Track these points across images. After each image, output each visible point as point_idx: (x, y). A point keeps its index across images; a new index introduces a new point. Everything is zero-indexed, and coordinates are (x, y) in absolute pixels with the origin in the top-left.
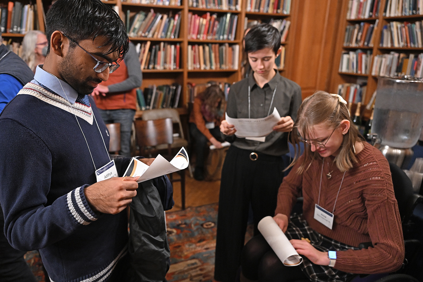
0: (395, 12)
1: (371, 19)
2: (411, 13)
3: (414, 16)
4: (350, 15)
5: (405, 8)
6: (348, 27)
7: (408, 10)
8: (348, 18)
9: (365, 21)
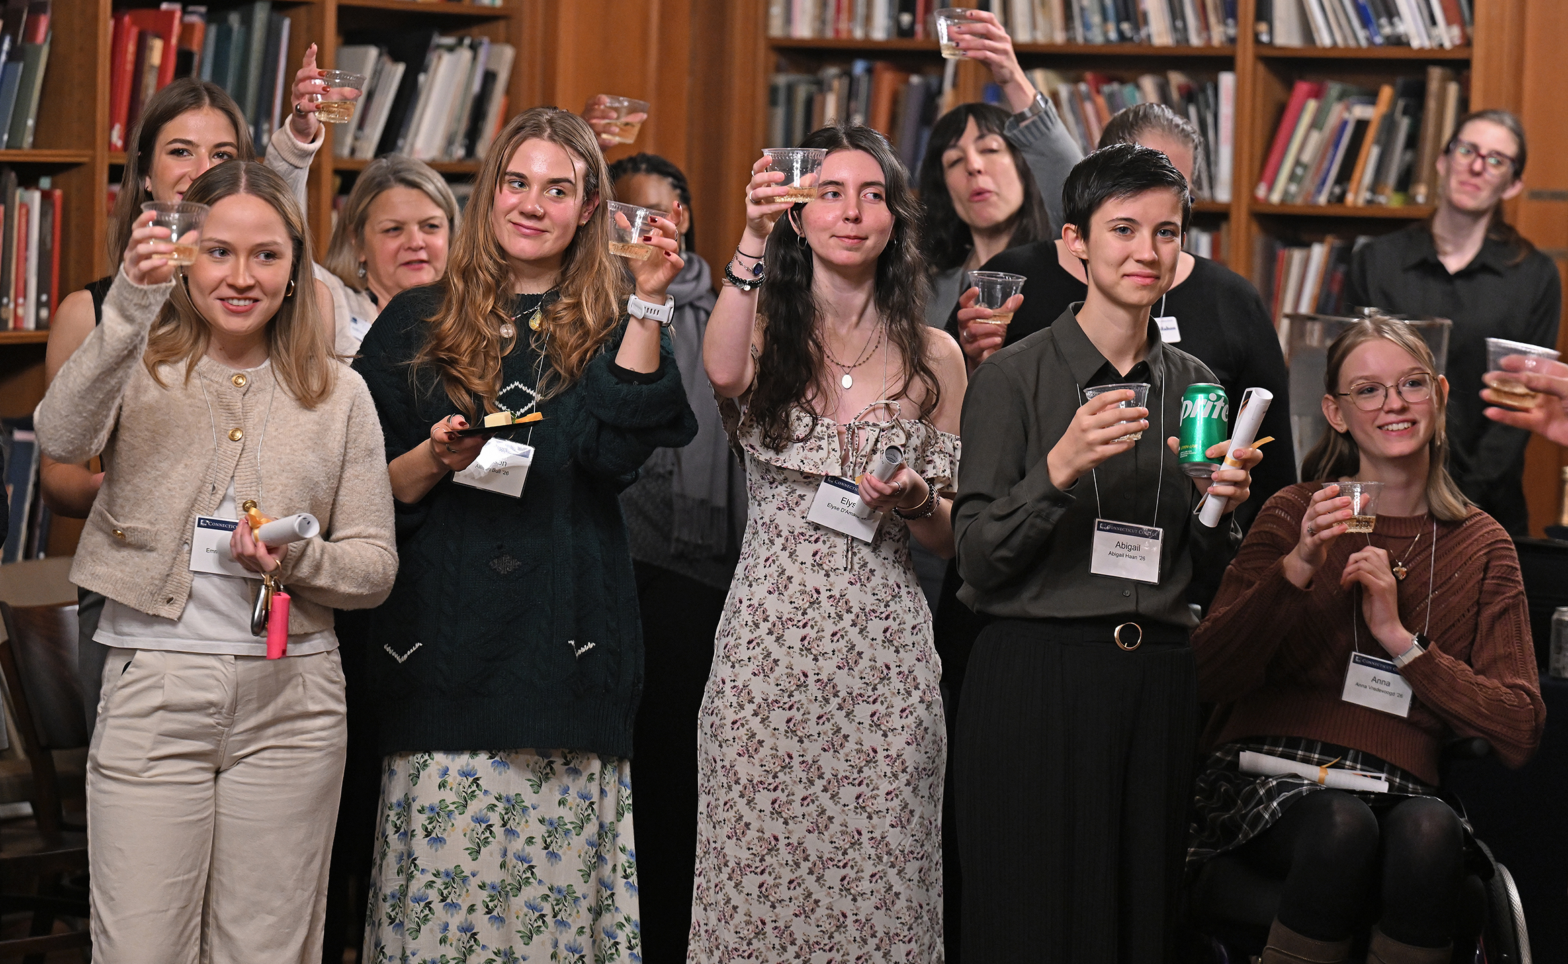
0: (1034, 26)
1: (906, 44)
2: (1113, 35)
3: (1127, 49)
4: (788, 19)
5: (1082, 9)
6: (782, 80)
7: (1096, 19)
8: (776, 29)
9: (872, 53)
